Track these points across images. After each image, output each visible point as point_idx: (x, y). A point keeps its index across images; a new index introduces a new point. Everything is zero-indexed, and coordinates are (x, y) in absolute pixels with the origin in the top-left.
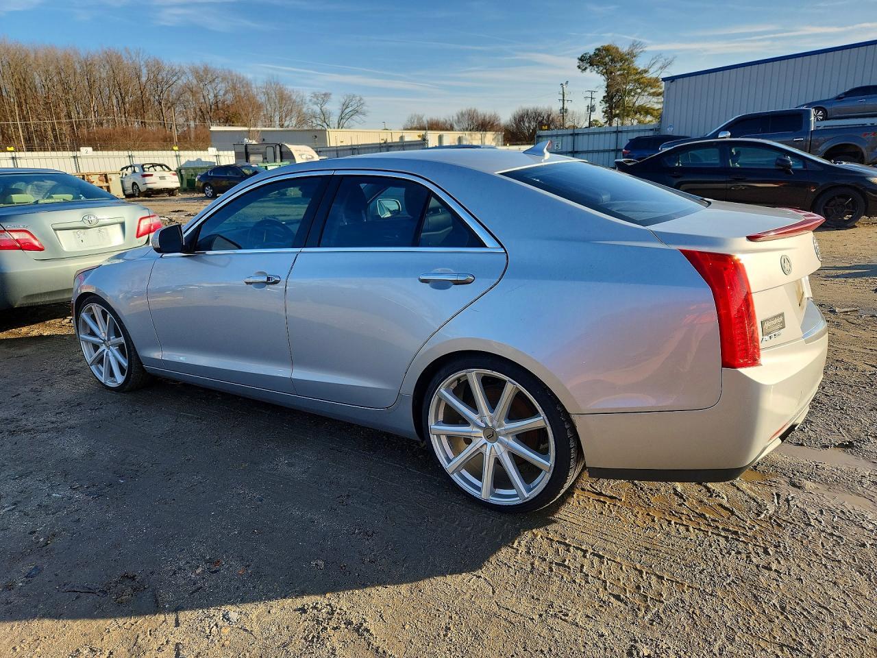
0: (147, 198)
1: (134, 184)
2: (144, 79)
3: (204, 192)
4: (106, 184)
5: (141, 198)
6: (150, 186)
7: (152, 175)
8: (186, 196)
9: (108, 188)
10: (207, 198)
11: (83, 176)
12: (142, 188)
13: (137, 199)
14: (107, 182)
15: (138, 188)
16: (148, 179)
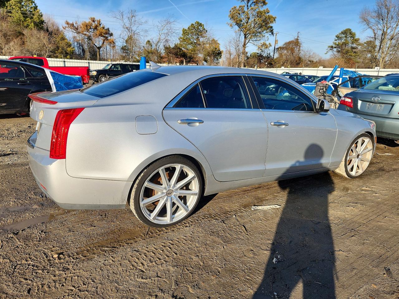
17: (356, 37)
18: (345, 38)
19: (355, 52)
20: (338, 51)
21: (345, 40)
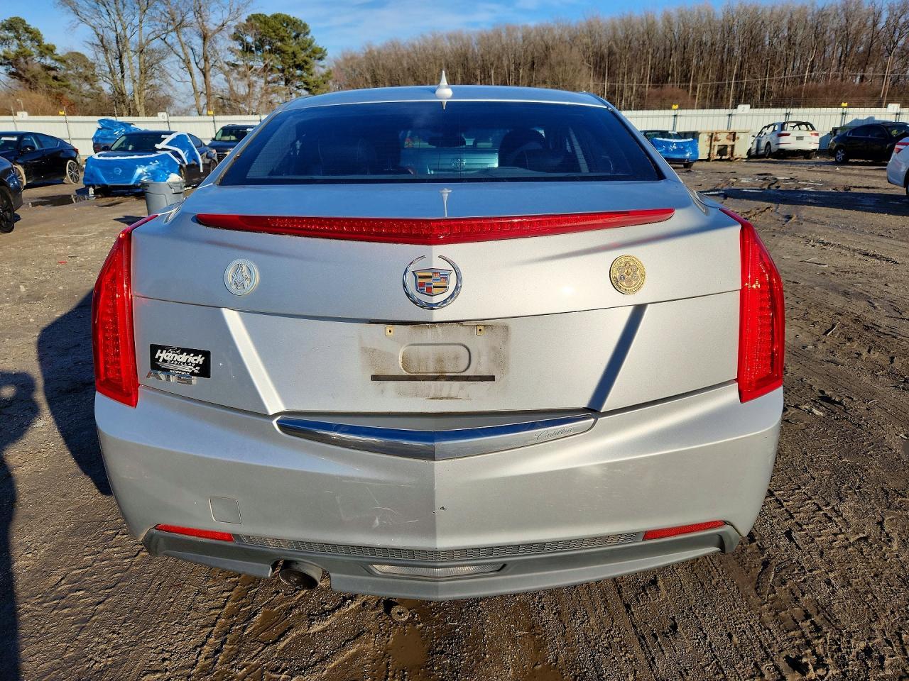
0: (776, 160)
1: (768, 144)
2: (880, 26)
3: (835, 157)
4: (732, 143)
5: (770, 159)
6: (781, 147)
7: (788, 135)
8: (823, 160)
9: (733, 147)
10: (837, 163)
11: (712, 133)
12: (774, 148)
13: (765, 159)
14: (734, 140)
15: (770, 148)
16: (783, 140)
17: (46, 42)
18: (16, 42)
19: (55, 78)
20: (10, 74)
21: (20, 46)
